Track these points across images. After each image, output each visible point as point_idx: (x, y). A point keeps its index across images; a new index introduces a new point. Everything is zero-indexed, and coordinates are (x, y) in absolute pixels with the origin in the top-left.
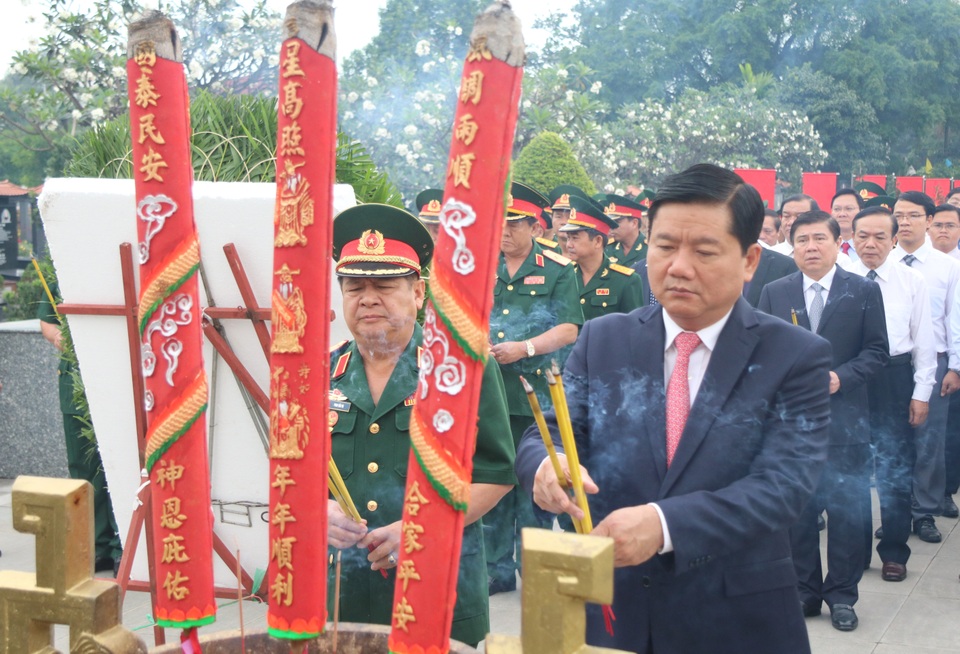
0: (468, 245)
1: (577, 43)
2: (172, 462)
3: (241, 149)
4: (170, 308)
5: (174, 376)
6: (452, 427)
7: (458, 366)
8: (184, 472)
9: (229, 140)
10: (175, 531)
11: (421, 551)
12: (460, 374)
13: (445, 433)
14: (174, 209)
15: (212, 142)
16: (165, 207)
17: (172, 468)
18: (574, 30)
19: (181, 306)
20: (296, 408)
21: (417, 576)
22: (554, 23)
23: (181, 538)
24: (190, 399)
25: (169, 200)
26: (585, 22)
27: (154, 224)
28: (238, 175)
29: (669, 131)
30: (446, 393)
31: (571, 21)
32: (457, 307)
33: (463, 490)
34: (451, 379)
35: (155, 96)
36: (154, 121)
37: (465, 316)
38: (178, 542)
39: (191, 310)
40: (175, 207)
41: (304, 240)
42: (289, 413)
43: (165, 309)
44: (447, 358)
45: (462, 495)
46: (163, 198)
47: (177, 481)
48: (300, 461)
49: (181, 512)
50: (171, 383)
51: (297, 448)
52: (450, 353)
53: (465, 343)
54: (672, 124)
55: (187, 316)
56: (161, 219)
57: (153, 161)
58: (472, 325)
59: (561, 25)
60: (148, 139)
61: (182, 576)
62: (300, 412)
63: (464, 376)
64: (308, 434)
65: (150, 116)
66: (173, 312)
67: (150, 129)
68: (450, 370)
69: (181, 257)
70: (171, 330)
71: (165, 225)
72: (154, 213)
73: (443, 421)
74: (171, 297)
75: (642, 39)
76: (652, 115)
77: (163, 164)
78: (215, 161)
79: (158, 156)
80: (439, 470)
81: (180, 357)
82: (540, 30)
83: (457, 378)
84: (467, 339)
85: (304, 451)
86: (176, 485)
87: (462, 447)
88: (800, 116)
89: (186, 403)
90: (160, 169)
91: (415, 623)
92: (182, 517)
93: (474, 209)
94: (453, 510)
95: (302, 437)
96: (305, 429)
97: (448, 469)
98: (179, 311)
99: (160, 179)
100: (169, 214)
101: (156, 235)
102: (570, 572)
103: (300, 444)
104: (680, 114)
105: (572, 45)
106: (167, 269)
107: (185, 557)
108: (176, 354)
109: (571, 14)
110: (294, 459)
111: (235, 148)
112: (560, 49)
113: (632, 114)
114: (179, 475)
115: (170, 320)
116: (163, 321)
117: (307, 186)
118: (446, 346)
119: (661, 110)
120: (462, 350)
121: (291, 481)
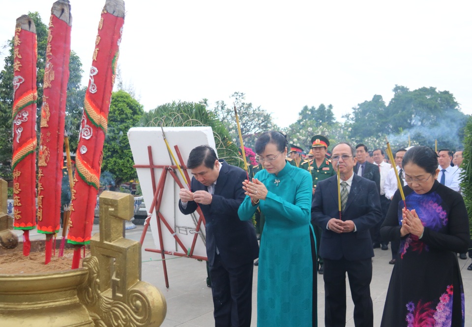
0: (95, 82)
1: (354, 122)
2: (17, 170)
3: (182, 117)
4: (19, 116)
5: (19, 140)
6: (87, 152)
7: (90, 129)
8: (21, 174)
9: (179, 115)
10: (17, 195)
11: (75, 199)
12: (90, 132)
13: (84, 154)
14: (23, 81)
15: (175, 115)
16: (20, 80)
17: (17, 172)
18: (353, 118)
19: (23, 115)
20: (45, 147)
21: (73, 210)
22: (347, 116)
23: (19, 197)
24: (24, 148)
25: (21, 78)
26: (356, 116)
27: (17, 86)
28: (181, 125)
29: (377, 145)
30: (84, 139)
31: (352, 116)
32: (90, 106)
33: (91, 177)
34: (87, 134)
35: (20, 42)
36: (19, 51)
37: (92, 109)
38: (18, 199)
39: (28, 116)
40: (23, 80)
41: (50, 86)
42: (43, 149)
43: (18, 116)
44: (86, 126)
45: (91, 179)
46: (20, 77)
47: (18, 177)
48: (46, 167)
49: (19, 188)
50: (18, 142)
51: (45, 162)
52: (87, 124)
53: (92, 120)
54: (379, 144)
55: (25, 119)
56: (19, 84)
57: (18, 64)
58: (95, 113)
59: (350, 117)
60: (17, 57)
61: (19, 211)
62: (46, 149)
63: (92, 133)
64: (49, 158)
65: (17, 49)
66: (21, 116)
67: (17, 53)
68: (87, 130)
69: (25, 98)
70: (19, 123)
71: (19, 86)
72: (17, 82)
73: (84, 150)
74: (20, 112)
75: (372, 121)
76: (373, 141)
77: (21, 65)
78: (175, 121)
79: (19, 63)
80: (81, 168)
81: (21, 133)
82: (343, 118)
83: (89, 133)
84: (93, 118)
85: (47, 163)
86: (18, 179)
87: (92, 161)
88: (416, 143)
89: (23, 150)
90: (20, 67)
91: (72, 227)
92: (20, 190)
93: (98, 69)
94: (88, 185)
95: (47, 158)
96: (48, 156)
97: (85, 168)
98: (23, 117)
99: (19, 70)
100: (21, 82)
101: (17, 90)
102: (112, 206)
103: (46, 161)
104: (381, 141)
105: (352, 122)
106: (19, 102)
107: (20, 204)
108: (20, 132)
109: (352, 114)
110: (44, 166)
111: (180, 117)
112: (349, 123)
113: (366, 140)
114: (19, 175)
115: (19, 120)
116: (17, 120)
117: (53, 66)
118: (86, 121)
119: (375, 139)
120: (91, 123)
121: (42, 175)
